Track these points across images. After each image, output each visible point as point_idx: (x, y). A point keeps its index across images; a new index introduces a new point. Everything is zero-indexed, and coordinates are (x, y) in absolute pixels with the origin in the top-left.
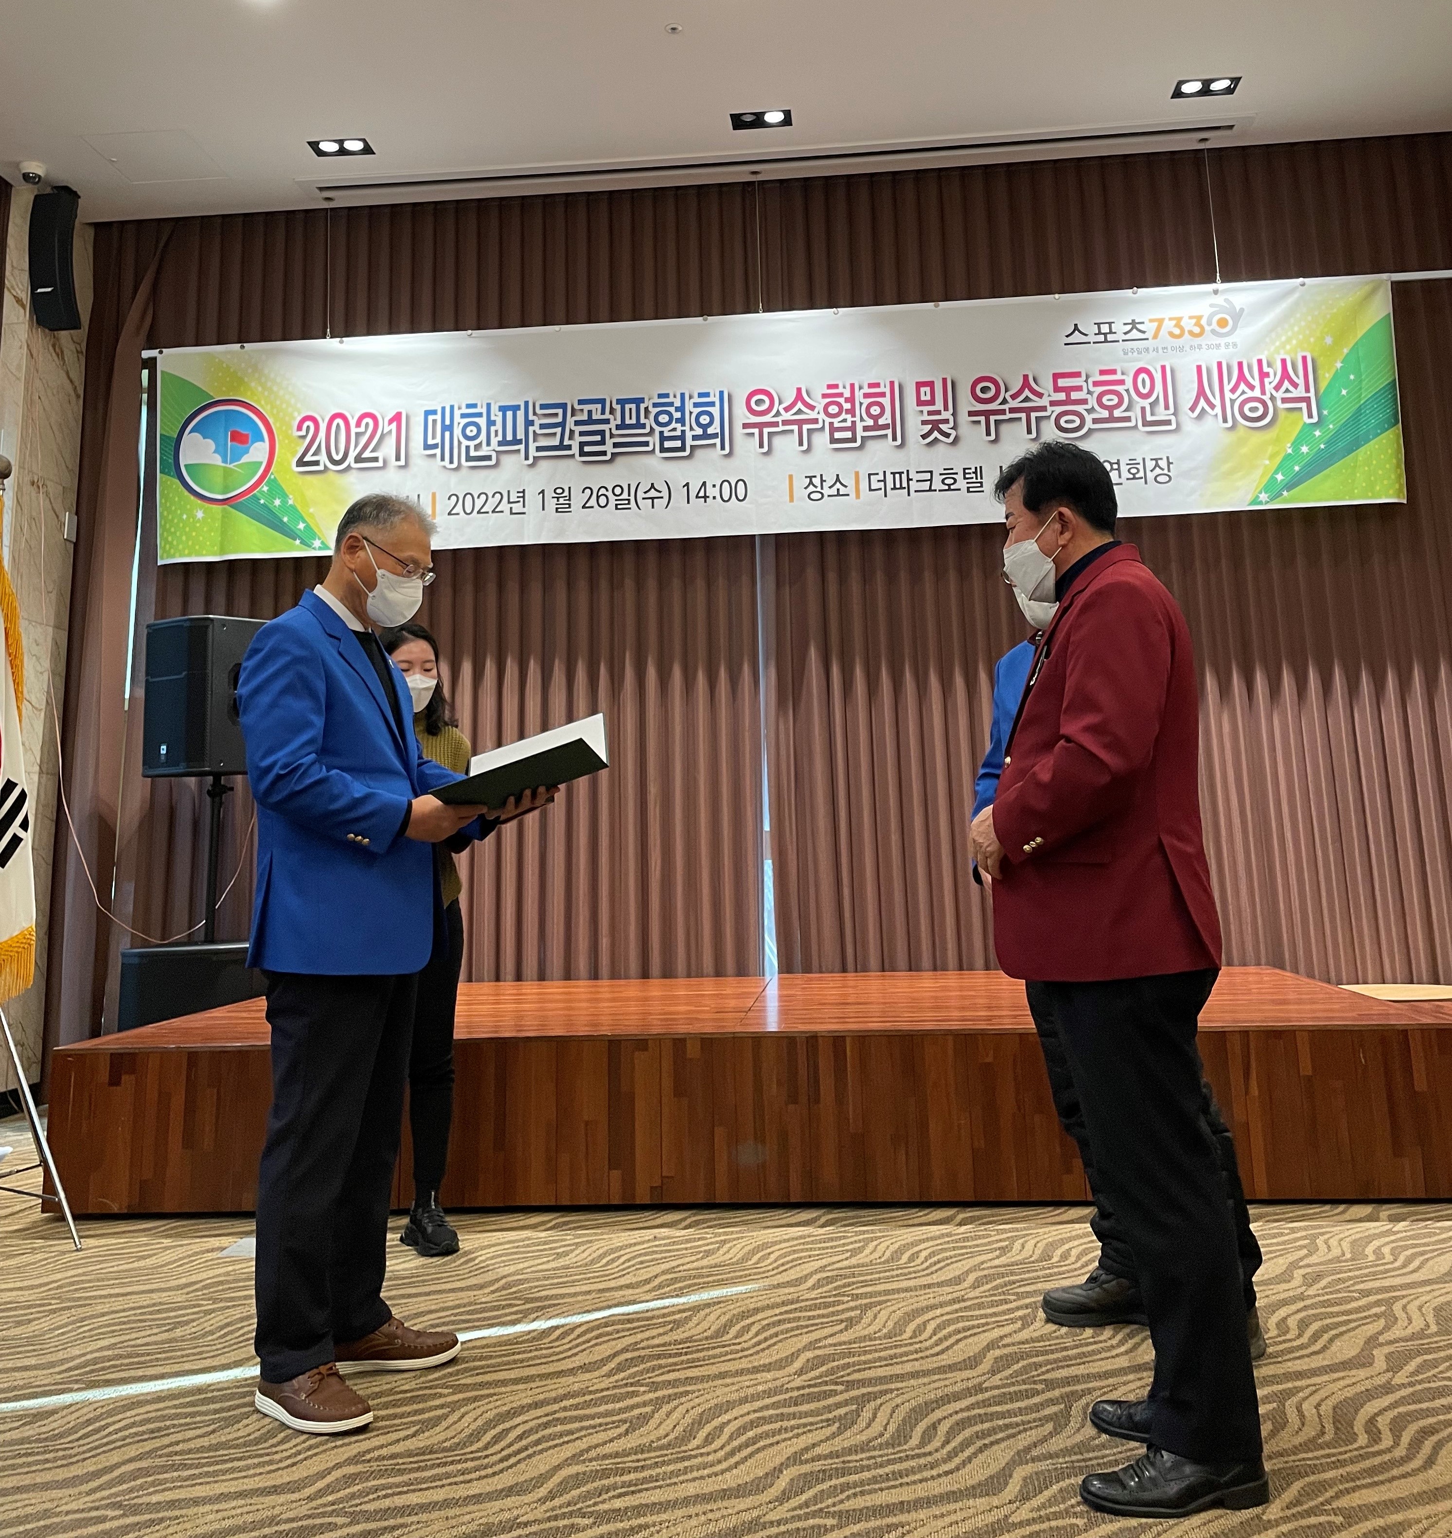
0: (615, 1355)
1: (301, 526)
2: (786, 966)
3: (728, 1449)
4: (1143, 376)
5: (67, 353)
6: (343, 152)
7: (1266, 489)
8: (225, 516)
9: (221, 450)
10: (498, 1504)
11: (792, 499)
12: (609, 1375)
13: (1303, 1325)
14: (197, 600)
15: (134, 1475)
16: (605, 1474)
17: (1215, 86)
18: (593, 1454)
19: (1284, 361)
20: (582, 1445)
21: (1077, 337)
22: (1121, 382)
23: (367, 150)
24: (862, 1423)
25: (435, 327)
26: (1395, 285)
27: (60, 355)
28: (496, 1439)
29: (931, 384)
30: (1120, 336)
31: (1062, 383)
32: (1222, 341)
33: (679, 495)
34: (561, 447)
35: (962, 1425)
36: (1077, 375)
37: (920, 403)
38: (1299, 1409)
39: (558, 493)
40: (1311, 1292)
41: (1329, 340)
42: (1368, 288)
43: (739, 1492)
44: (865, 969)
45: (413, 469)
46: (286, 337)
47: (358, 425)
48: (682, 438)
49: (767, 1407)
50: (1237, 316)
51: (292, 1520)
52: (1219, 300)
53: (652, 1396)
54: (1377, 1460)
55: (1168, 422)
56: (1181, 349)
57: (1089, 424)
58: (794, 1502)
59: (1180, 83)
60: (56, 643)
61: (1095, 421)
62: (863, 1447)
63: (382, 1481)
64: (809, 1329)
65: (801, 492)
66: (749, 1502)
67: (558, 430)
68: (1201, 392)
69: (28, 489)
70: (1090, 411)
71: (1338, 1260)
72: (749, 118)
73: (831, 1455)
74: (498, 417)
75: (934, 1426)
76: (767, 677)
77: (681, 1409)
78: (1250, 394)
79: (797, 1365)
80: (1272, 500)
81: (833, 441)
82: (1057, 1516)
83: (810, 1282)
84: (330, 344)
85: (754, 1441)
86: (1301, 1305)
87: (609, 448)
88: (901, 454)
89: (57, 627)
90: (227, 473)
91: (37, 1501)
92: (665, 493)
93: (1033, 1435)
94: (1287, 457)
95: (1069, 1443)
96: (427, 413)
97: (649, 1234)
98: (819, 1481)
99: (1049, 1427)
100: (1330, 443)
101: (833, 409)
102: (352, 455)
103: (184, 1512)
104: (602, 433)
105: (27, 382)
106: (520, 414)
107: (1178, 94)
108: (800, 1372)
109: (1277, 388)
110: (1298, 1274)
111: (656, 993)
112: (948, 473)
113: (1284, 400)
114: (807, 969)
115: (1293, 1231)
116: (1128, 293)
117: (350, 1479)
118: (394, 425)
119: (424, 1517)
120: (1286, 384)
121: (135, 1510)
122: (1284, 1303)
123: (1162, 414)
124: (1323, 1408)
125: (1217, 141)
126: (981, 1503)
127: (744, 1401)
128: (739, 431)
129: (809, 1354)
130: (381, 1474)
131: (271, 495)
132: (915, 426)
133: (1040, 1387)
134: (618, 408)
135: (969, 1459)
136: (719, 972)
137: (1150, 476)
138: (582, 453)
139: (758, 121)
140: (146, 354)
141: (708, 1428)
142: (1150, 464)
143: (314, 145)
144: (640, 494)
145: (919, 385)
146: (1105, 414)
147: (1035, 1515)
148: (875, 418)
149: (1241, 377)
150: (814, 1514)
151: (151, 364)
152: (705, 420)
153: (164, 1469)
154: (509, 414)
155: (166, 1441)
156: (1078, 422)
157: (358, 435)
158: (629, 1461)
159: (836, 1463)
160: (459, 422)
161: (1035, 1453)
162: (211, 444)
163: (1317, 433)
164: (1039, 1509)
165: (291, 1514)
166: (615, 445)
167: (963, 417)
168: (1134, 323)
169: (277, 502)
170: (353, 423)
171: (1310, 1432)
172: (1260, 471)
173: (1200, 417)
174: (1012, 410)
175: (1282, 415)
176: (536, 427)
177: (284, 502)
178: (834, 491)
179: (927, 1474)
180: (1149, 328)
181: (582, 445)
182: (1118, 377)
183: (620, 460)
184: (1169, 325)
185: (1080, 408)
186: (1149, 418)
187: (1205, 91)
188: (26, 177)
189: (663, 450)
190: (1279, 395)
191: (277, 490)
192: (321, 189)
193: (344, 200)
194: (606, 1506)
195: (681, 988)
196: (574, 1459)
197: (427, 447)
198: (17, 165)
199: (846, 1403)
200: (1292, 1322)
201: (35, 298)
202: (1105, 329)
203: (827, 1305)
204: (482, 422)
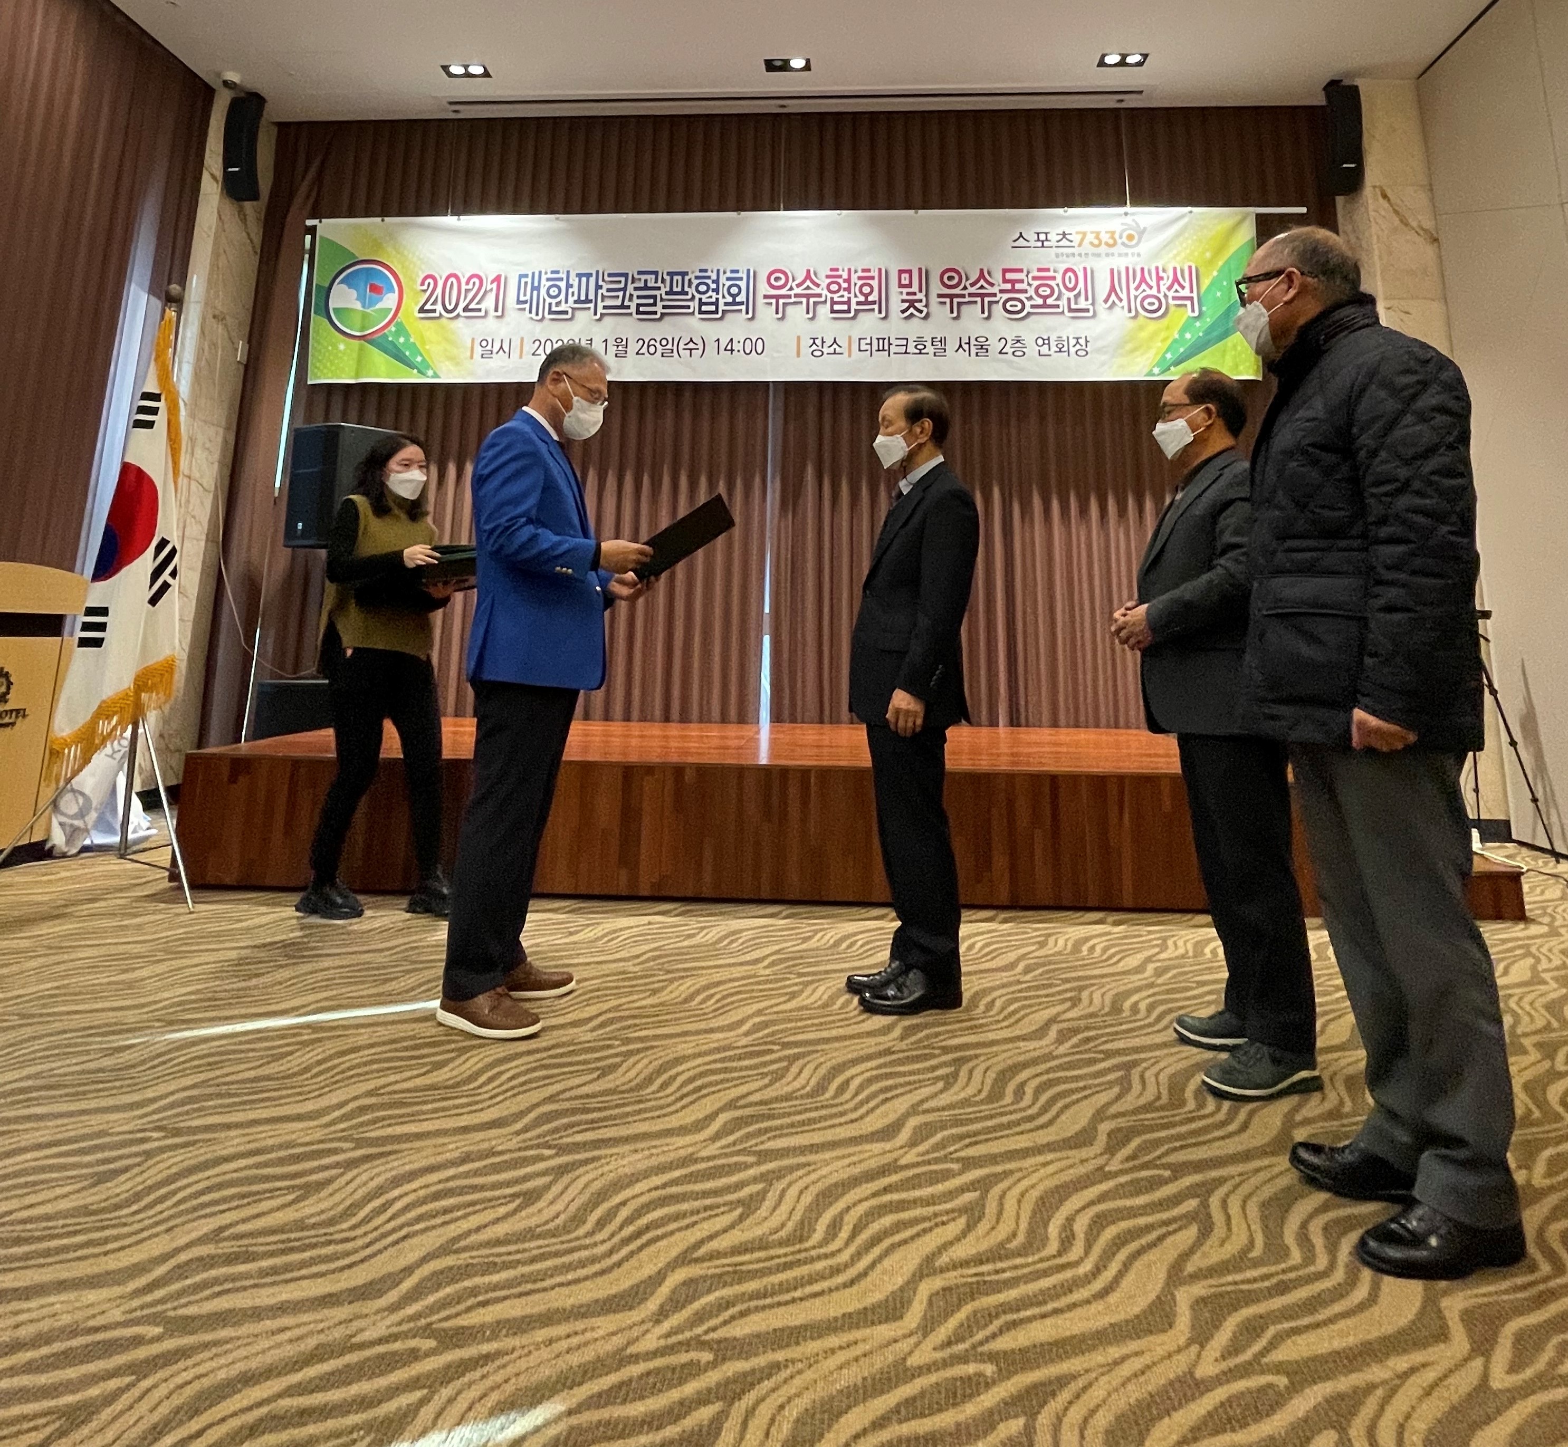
0: (600, 1014)
1: (419, 359)
2: (777, 717)
3: (678, 1095)
4: (1070, 274)
5: (249, 218)
6: (468, 75)
7: (1157, 365)
8: (361, 349)
9: (361, 298)
10: (481, 1135)
11: (798, 355)
12: (592, 1030)
13: (1151, 1008)
14: (337, 411)
15: (183, 1103)
16: (574, 1111)
17: (1130, 60)
18: (567, 1095)
19: (1175, 269)
20: (558, 1087)
21: (1021, 242)
22: (1054, 278)
23: (486, 74)
24: (790, 1076)
25: (532, 211)
26: (1259, 217)
27: (244, 219)
28: (491, 1080)
29: (910, 272)
30: (1053, 243)
31: (1009, 276)
32: (1130, 251)
33: (711, 347)
34: (622, 306)
35: (870, 1081)
36: (1021, 271)
37: (901, 286)
38: (1142, 1078)
39: (618, 341)
40: (1160, 981)
41: (1208, 255)
42: (1239, 217)
43: (683, 1130)
44: (839, 722)
45: (507, 318)
46: (418, 213)
47: (467, 283)
48: (716, 304)
49: (715, 1061)
50: (1142, 233)
51: (307, 1144)
52: (1128, 220)
53: (624, 1049)
54: (1201, 1123)
55: (1087, 310)
56: (1099, 255)
57: (1028, 309)
58: (724, 1142)
59: (1103, 56)
60: (225, 441)
61: (1033, 306)
62: (787, 1098)
63: (390, 1112)
64: (759, 999)
65: (806, 350)
66: (688, 1139)
67: (621, 294)
68: (1113, 289)
69: (211, 321)
70: (1030, 298)
71: (1183, 957)
72: (779, 64)
73: (761, 1103)
74: (574, 281)
75: (847, 1082)
76: (774, 492)
77: (646, 1061)
78: (1149, 292)
79: (745, 1028)
80: (1162, 372)
81: (833, 311)
82: (937, 1161)
83: (766, 963)
84: (450, 220)
85: (700, 1088)
86: (1151, 991)
87: (659, 309)
88: (884, 324)
89: (227, 429)
90: (365, 316)
91: (95, 1122)
92: (701, 346)
93: (925, 1092)
94: (1175, 341)
95: (955, 1098)
96: (521, 276)
97: (647, 919)
98: (748, 1124)
99: (940, 1085)
100: (1207, 333)
101: (834, 287)
102: (462, 305)
103: (216, 1135)
104: (655, 297)
105: (216, 238)
106: (592, 280)
107: (1102, 64)
108: (747, 1034)
109: (1169, 288)
110: (1151, 967)
111: (674, 733)
112: (920, 341)
113: (1174, 298)
114: (793, 720)
115: (1150, 932)
116: (1060, 211)
117: (363, 1110)
118: (495, 285)
119: (417, 1144)
120: (1176, 286)
121: (177, 1132)
122: (1138, 990)
123: (1082, 304)
124: (1161, 1077)
125: (1132, 102)
126: (877, 1147)
127: (700, 1055)
128: (761, 301)
129: (757, 1020)
130: (391, 1105)
131: (398, 333)
132: (896, 304)
133: (937, 1052)
134: (668, 278)
135: (872, 1110)
136: (724, 719)
137: (1072, 350)
138: (638, 312)
139: (785, 66)
140: (309, 223)
141: (665, 1077)
142: (1073, 342)
143: (445, 68)
144: (681, 346)
145: (901, 272)
146: (1040, 301)
147: (920, 1159)
148: (866, 296)
149: (1143, 279)
150: (738, 1153)
151: (312, 230)
152: (734, 290)
153: (210, 1097)
154: (584, 279)
155: (218, 1073)
156: (1020, 306)
157: (467, 291)
158: (593, 1103)
159: (763, 1109)
160: (545, 284)
161: (926, 1106)
162: (354, 293)
163: (1198, 324)
164: (923, 1155)
165: (308, 1139)
166: (664, 307)
167: (934, 300)
168: (1064, 234)
169: (402, 340)
170: (463, 281)
171: (1149, 1095)
172: (1153, 351)
173: (1111, 308)
174: (970, 295)
175: (1172, 309)
176: (604, 291)
177: (407, 340)
178: (831, 350)
179: (836, 1121)
180: (1076, 238)
181: (638, 305)
182: (1051, 274)
183: (667, 318)
184: (1090, 237)
185: (1022, 296)
186: (1073, 306)
187: (1123, 63)
188: (226, 84)
189: (701, 312)
190: (1171, 294)
191: (401, 330)
192: (451, 103)
193: (468, 113)
194: (569, 1140)
195: (694, 730)
196: (551, 1099)
197: (519, 302)
198: (218, 75)
199: (780, 1060)
200: (1143, 1006)
201: (226, 175)
202: (1042, 237)
203: (777, 981)
204: (563, 285)
